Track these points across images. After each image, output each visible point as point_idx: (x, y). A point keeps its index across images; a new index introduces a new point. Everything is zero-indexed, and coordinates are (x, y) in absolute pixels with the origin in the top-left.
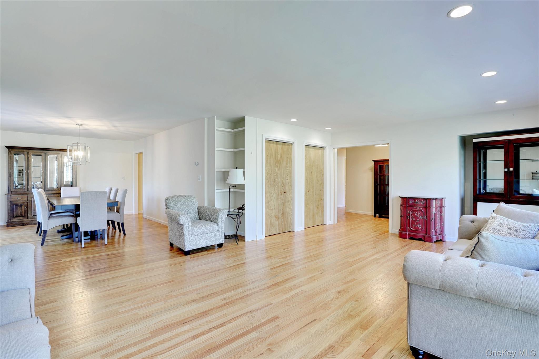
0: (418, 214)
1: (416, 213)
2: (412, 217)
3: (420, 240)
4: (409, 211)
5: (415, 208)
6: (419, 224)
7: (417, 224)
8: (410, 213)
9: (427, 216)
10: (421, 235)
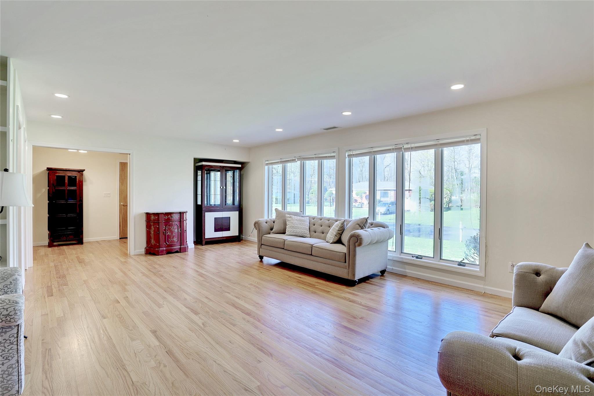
0: (173, 228)
1: (172, 227)
2: (168, 232)
3: (177, 252)
4: (164, 227)
5: (171, 222)
6: (175, 237)
7: (173, 238)
8: (166, 228)
9: (181, 229)
10: (177, 247)
